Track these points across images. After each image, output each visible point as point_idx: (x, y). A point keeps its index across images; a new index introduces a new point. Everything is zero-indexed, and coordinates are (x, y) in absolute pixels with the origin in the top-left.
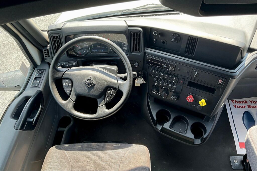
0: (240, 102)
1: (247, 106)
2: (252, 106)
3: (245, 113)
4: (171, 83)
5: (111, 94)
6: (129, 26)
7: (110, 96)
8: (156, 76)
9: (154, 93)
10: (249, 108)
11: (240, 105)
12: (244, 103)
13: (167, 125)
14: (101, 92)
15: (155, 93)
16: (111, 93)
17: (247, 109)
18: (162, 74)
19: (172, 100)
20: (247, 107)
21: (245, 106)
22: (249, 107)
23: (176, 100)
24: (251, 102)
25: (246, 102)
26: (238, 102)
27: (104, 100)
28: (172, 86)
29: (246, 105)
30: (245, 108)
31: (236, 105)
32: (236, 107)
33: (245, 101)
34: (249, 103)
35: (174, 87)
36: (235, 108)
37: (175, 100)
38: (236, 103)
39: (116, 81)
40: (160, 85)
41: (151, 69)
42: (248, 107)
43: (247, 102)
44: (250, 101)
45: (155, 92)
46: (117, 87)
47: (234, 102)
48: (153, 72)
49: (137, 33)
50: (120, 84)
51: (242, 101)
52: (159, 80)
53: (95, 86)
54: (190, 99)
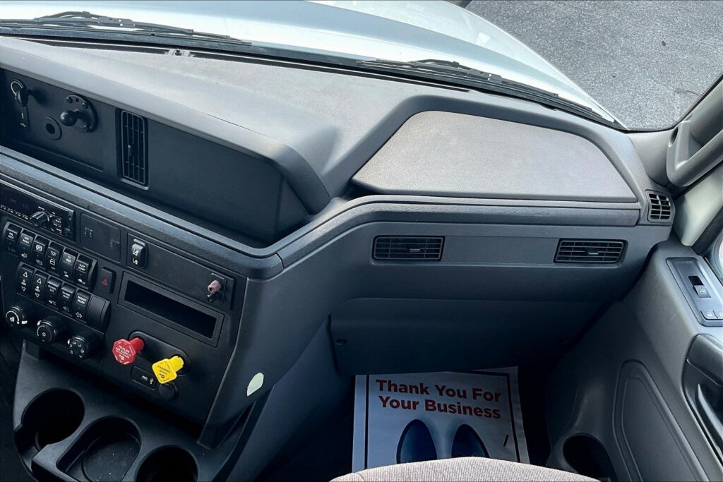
0: (404, 389)
1: (422, 403)
2: (439, 405)
3: (412, 427)
4: (72, 284)
8: (23, 255)
9: (12, 319)
10: (427, 409)
11: (400, 397)
12: (417, 392)
15: (16, 319)
17: (420, 413)
18: (39, 248)
19: (72, 352)
20: (421, 406)
21: (418, 403)
22: (430, 406)
24: (441, 390)
25: (424, 390)
26: (398, 387)
28: (73, 297)
29: (421, 399)
30: (414, 408)
31: (388, 398)
32: (388, 403)
33: (421, 384)
34: (434, 396)
35: (81, 300)
36: (384, 406)
37: (81, 354)
38: (390, 390)
40: (37, 289)
42: (427, 405)
43: (427, 388)
44: (437, 386)
45: (14, 317)
47: (386, 386)
51: (410, 386)
52: (34, 270)
54: (123, 351)
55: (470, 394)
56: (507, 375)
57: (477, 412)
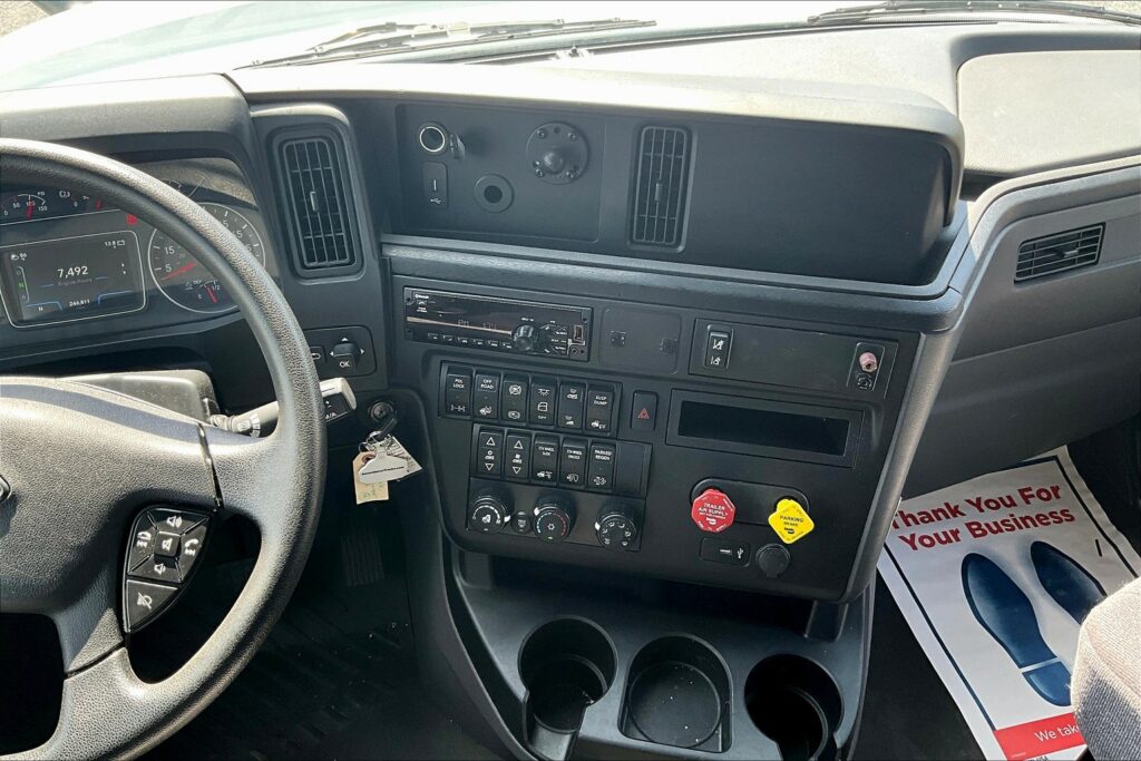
0: (927, 517)
1: (964, 531)
2: (987, 525)
3: (970, 568)
4: (582, 435)
5: (161, 558)
6: (255, 100)
7: (160, 569)
8: (482, 411)
9: (487, 519)
10: (976, 536)
11: (929, 530)
12: (947, 517)
13: (601, 721)
14: (80, 548)
15: (494, 517)
16: (167, 545)
17: (968, 544)
18: (515, 390)
19: (607, 541)
20: (964, 533)
21: (957, 531)
22: (976, 530)
23: (628, 534)
24: (978, 504)
25: (955, 512)
26: (918, 518)
27: (109, 615)
28: (588, 455)
29: (958, 523)
30: (958, 540)
31: (913, 536)
32: (917, 543)
33: (947, 505)
34: (972, 514)
35: (602, 455)
36: (915, 548)
37: (626, 539)
38: (908, 525)
39: (190, 451)
40: (518, 459)
41: (445, 369)
42: (972, 531)
43: (956, 507)
44: (969, 501)
45: (490, 514)
46: (210, 492)
47: (899, 521)
48: (459, 384)
49: (316, 141)
50: (229, 464)
51: (933, 511)
52: (502, 432)
53: (22, 514)
54: (712, 512)
55: (1018, 498)
56: (1055, 458)
57: (1040, 519)
